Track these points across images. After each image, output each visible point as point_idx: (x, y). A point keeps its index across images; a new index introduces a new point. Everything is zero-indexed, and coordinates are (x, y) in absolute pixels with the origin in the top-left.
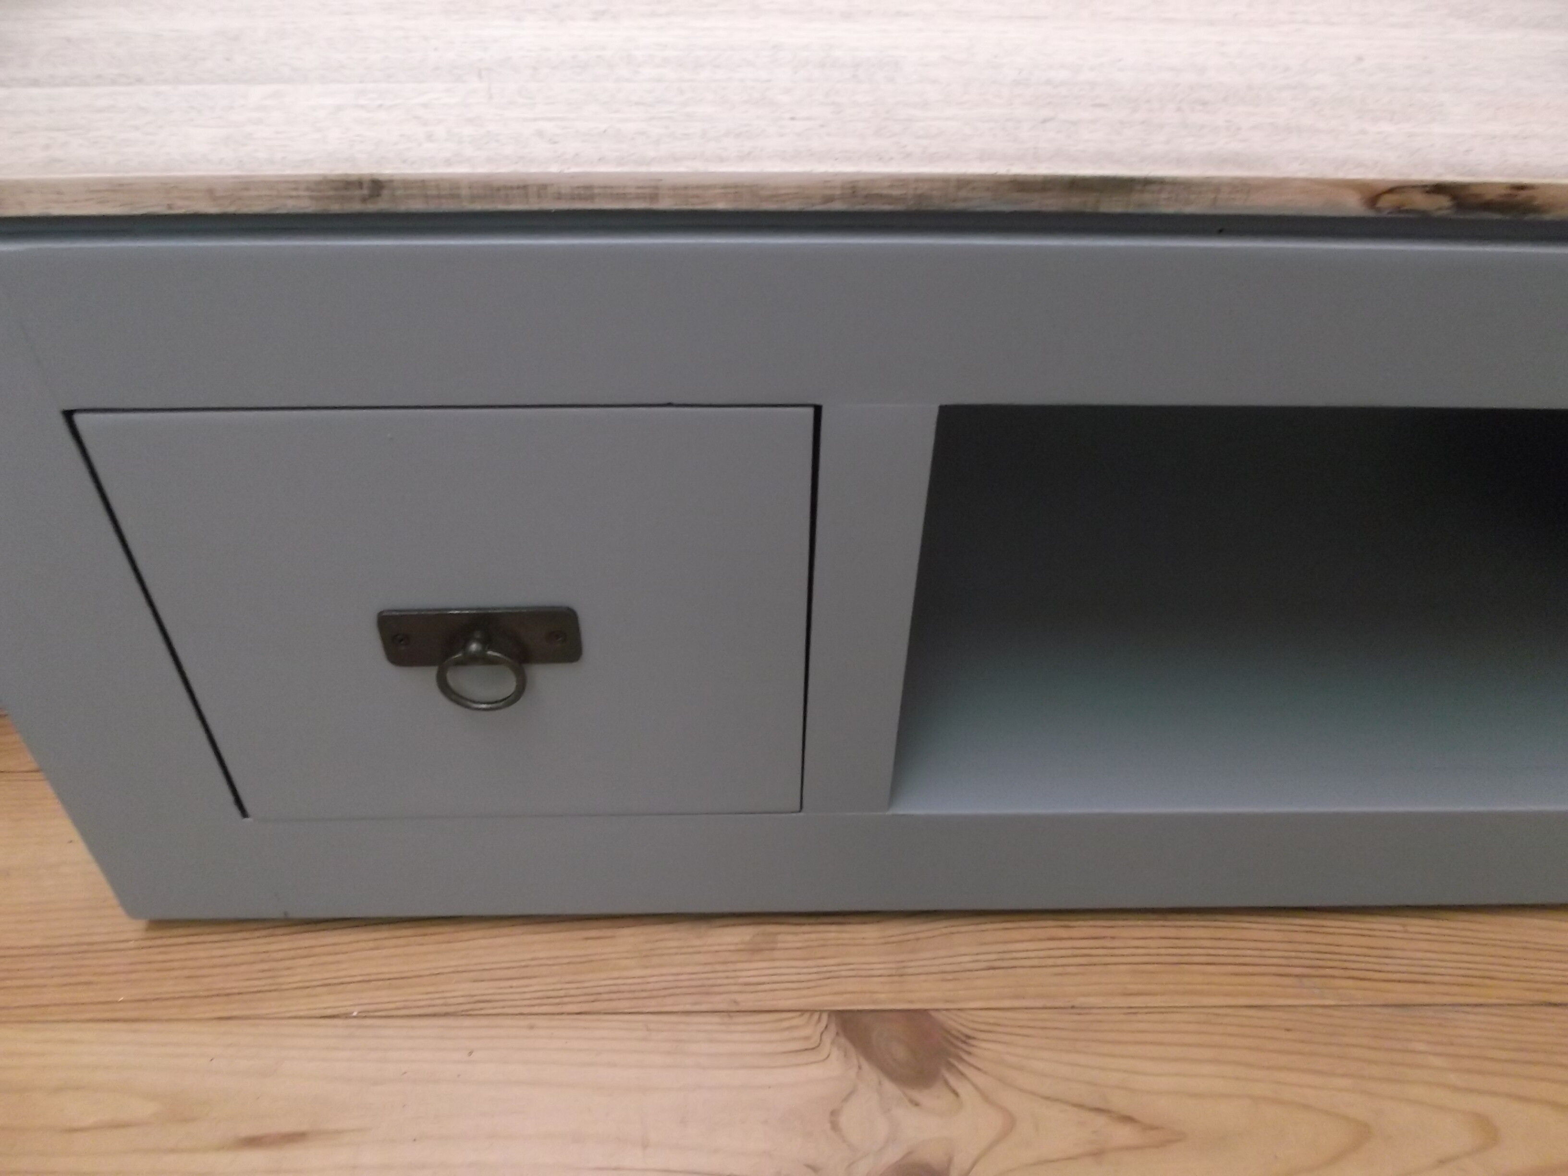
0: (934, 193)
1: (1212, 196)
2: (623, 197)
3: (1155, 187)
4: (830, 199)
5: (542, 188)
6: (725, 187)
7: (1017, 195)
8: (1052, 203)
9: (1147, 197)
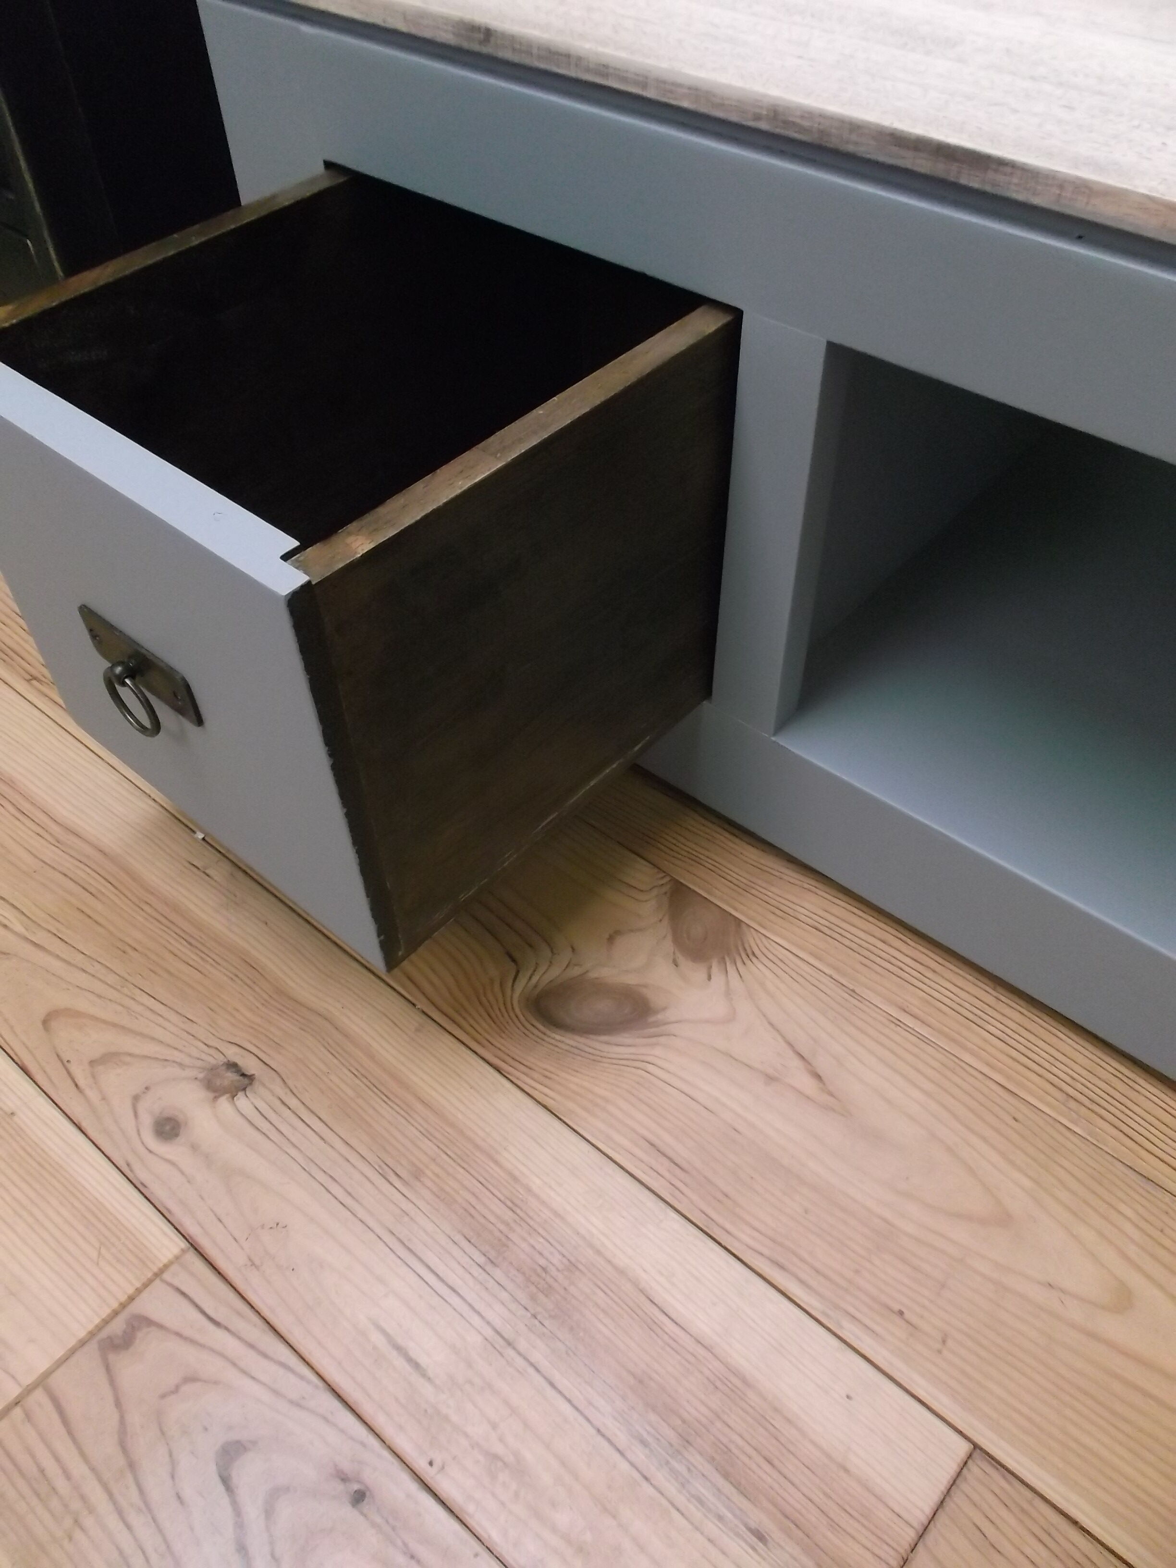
0: (833, 131)
1: (1058, 192)
2: (624, 79)
3: (1008, 170)
4: (758, 117)
5: (578, 61)
6: (690, 88)
7: (895, 149)
8: (923, 164)
9: (1000, 178)
